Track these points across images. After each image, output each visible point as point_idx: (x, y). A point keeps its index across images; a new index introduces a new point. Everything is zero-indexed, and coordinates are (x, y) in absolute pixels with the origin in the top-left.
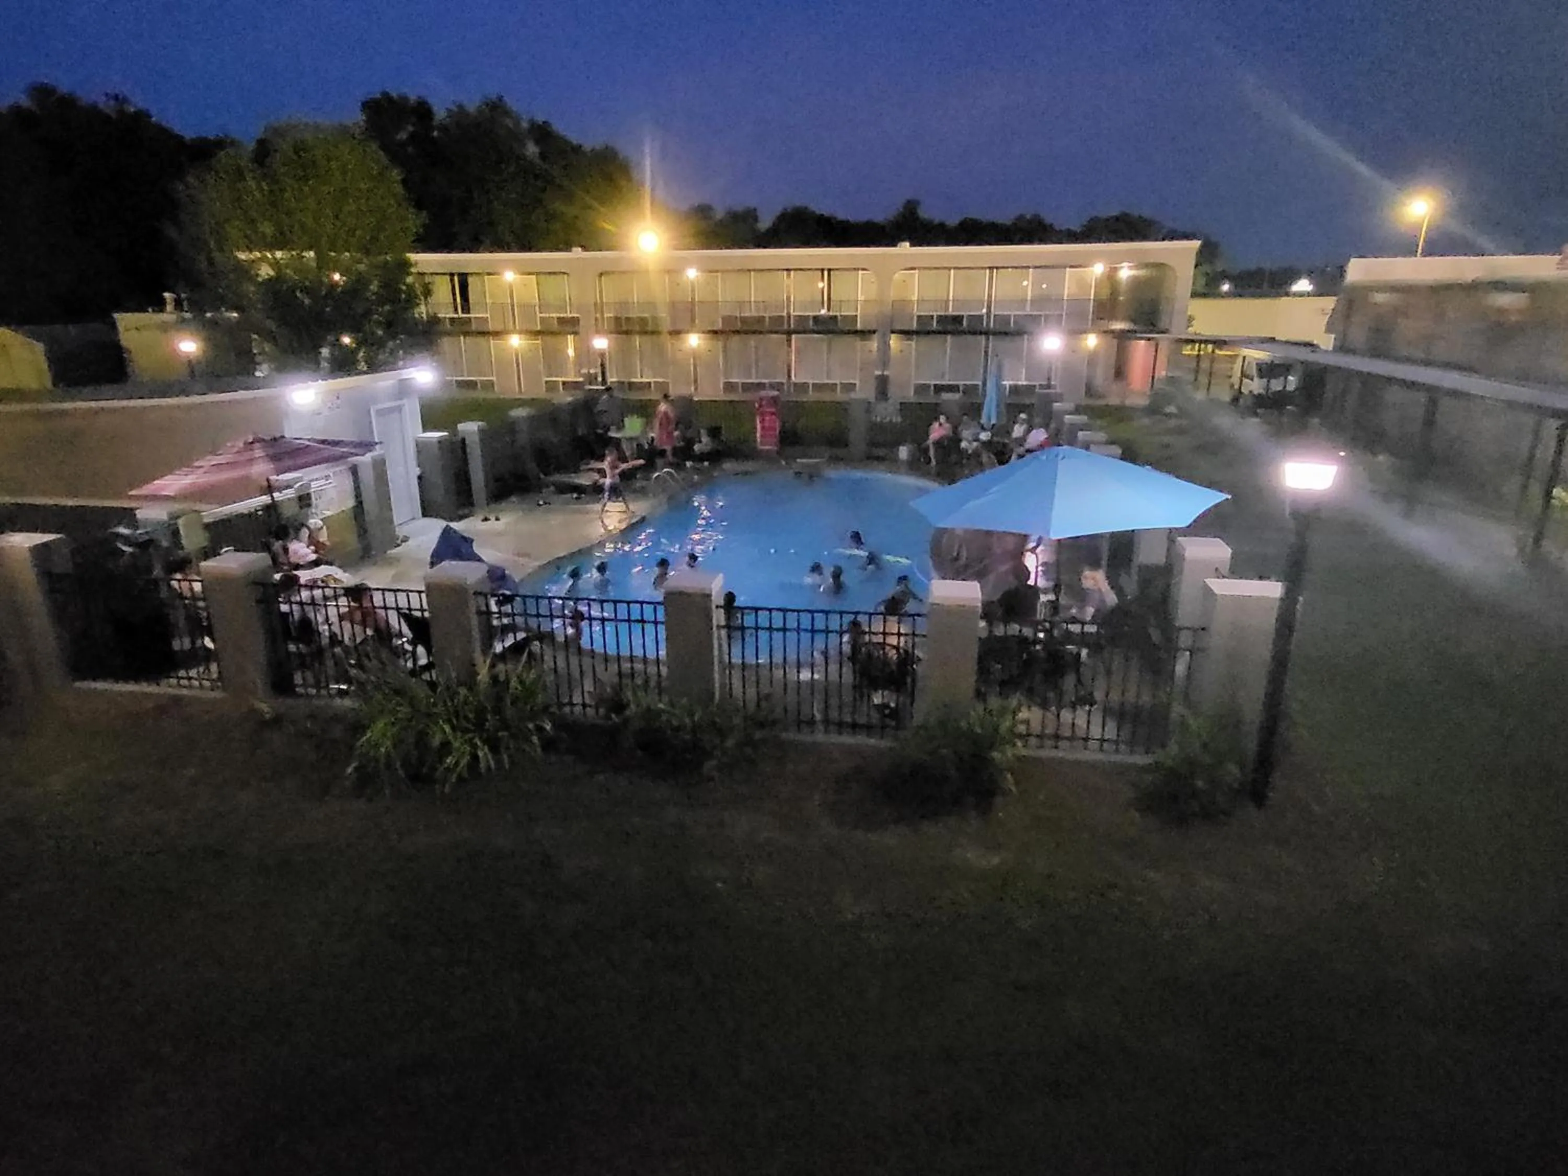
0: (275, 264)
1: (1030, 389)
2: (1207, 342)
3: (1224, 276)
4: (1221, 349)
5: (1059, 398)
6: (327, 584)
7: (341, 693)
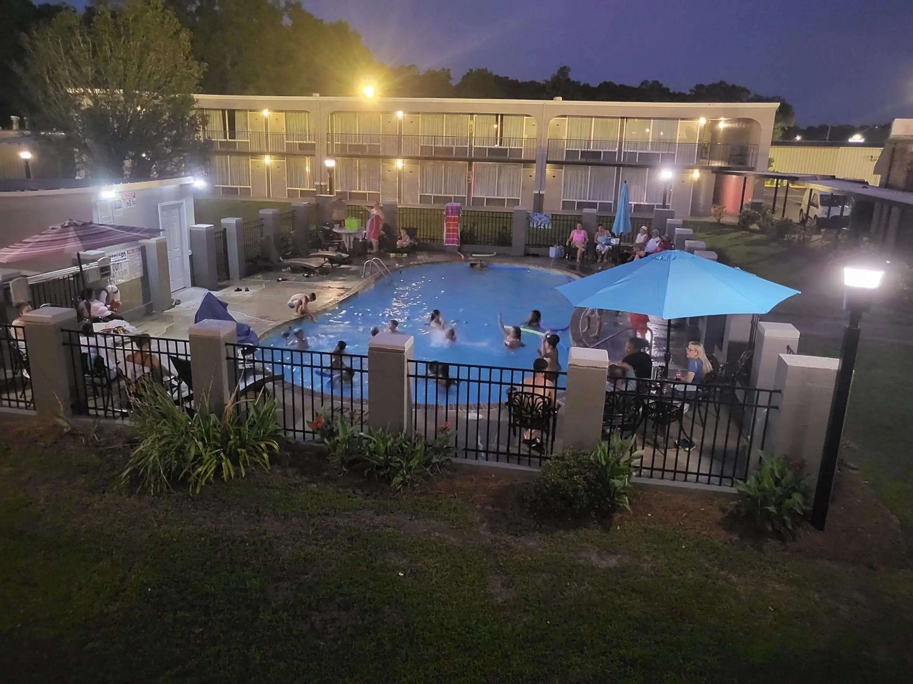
0: (94, 98)
1: (650, 208)
2: (783, 178)
3: (797, 131)
4: (793, 184)
5: (672, 215)
6: (118, 333)
7: (124, 415)
